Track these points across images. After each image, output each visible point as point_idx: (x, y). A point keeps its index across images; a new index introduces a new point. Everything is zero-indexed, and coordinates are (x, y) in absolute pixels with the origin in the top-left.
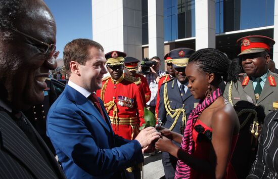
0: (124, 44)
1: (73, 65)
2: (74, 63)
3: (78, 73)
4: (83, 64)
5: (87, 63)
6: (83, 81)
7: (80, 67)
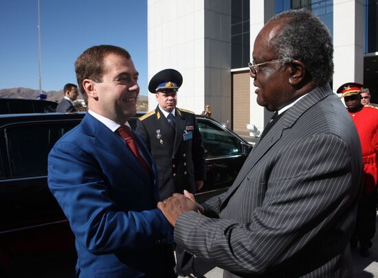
0: (205, 67)
1: (87, 85)
2: (88, 82)
3: (95, 96)
4: (100, 81)
5: (105, 78)
6: (104, 106)
7: (97, 86)
